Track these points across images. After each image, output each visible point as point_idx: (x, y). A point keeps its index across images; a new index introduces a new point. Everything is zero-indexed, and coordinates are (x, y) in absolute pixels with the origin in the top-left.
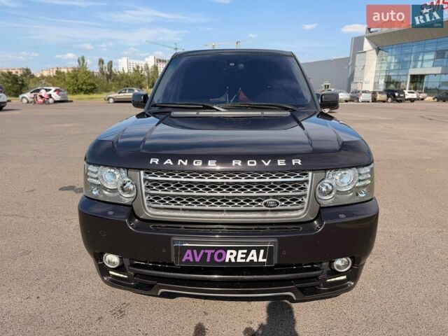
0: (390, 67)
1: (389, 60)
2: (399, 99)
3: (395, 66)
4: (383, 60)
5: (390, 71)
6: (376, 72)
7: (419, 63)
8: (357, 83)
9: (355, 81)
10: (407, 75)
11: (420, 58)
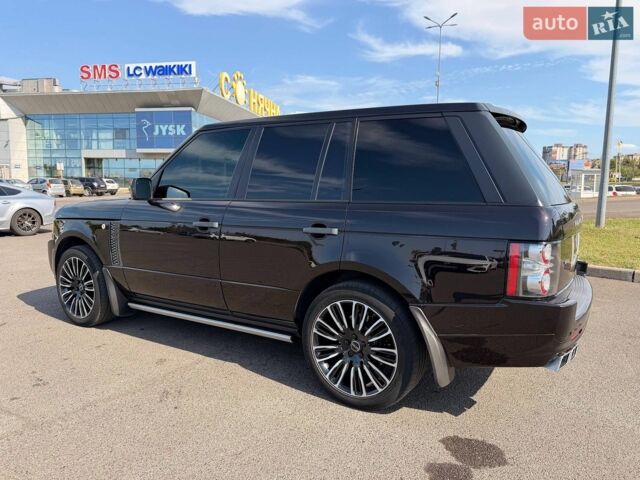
0: (50, 145)
1: (47, 136)
4: (37, 135)
5: (52, 151)
6: (29, 151)
7: (94, 143)
10: (80, 158)
11: (94, 136)
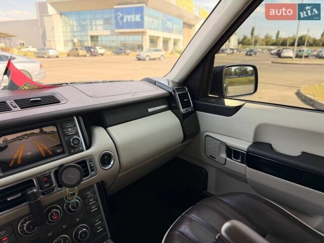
0: (73, 29)
1: (71, 24)
2: (95, 54)
3: (77, 29)
4: (66, 23)
5: (74, 32)
6: (64, 32)
7: (94, 27)
8: (50, 41)
9: (48, 39)
10: (87, 35)
11: (94, 23)
